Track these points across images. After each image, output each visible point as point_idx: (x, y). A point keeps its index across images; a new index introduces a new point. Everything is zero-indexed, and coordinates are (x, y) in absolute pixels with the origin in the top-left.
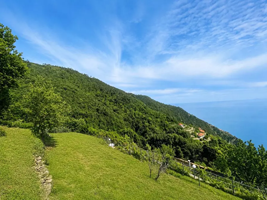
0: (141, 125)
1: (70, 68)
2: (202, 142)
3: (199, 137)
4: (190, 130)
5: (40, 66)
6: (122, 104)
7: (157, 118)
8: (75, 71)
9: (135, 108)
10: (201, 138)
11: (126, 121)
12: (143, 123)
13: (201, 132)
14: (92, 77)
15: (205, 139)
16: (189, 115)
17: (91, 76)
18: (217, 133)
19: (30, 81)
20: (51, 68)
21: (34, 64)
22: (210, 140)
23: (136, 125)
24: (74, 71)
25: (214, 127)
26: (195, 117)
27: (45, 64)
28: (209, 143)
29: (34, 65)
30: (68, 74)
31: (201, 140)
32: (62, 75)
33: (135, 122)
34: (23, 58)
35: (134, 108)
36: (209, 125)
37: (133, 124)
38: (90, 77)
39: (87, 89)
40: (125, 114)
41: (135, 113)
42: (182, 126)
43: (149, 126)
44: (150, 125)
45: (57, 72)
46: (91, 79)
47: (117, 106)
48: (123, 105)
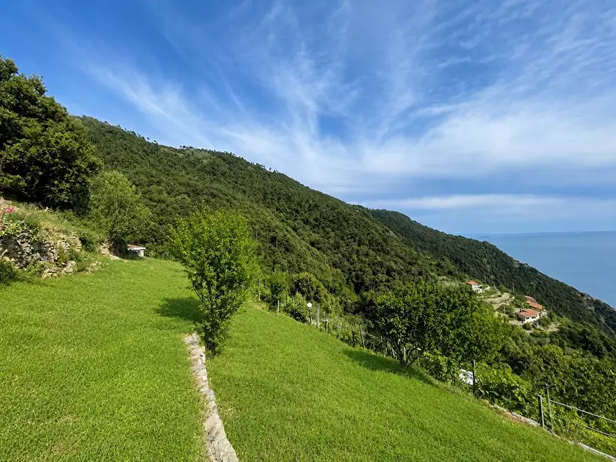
0: (367, 278)
1: (229, 152)
2: (528, 332)
3: (520, 319)
4: (496, 300)
5: (175, 150)
7: (410, 264)
8: (239, 158)
9: (360, 240)
10: (526, 321)
11: (336, 268)
12: (374, 274)
13: (530, 307)
14: (272, 171)
15: (538, 326)
16: (517, 266)
17: (270, 169)
18: (606, 320)
19: (154, 182)
22: (556, 330)
23: (357, 277)
24: (236, 158)
25: (597, 303)
26: (534, 271)
27: (184, 147)
28: (550, 337)
29: (166, 150)
30: (224, 167)
31: (525, 327)
32: (213, 168)
33: (355, 271)
34: (148, 138)
35: (357, 238)
36: (583, 295)
37: (350, 273)
38: (268, 169)
39: (261, 196)
40: (335, 251)
41: (358, 251)
42: (475, 287)
43: (388, 281)
44: (390, 279)
45: (204, 161)
46: (269, 174)
47: (318, 233)
48: (333, 231)
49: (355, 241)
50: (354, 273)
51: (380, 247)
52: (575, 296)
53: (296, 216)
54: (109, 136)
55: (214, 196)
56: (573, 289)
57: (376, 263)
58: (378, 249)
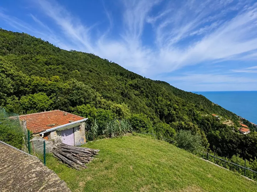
0: (166, 112)
1: (92, 54)
3: (240, 133)
4: (227, 123)
5: (68, 52)
6: (143, 89)
8: (97, 56)
9: (158, 94)
11: (149, 107)
12: (169, 110)
13: (243, 127)
14: (112, 62)
16: (213, 105)
17: (111, 61)
20: (76, 54)
21: (63, 50)
23: (160, 112)
24: (95, 56)
27: (72, 50)
30: (90, 60)
32: (85, 60)
33: (158, 109)
35: (156, 93)
36: (239, 117)
37: (156, 110)
38: (110, 62)
40: (147, 99)
41: (157, 99)
44: (177, 113)
45: (81, 57)
46: (111, 64)
49: (155, 94)
50: (158, 110)
51: (168, 98)
52: (236, 117)
53: (126, 82)
54: (36, 43)
55: (91, 71)
56: (235, 114)
57: (168, 105)
58: (167, 99)
